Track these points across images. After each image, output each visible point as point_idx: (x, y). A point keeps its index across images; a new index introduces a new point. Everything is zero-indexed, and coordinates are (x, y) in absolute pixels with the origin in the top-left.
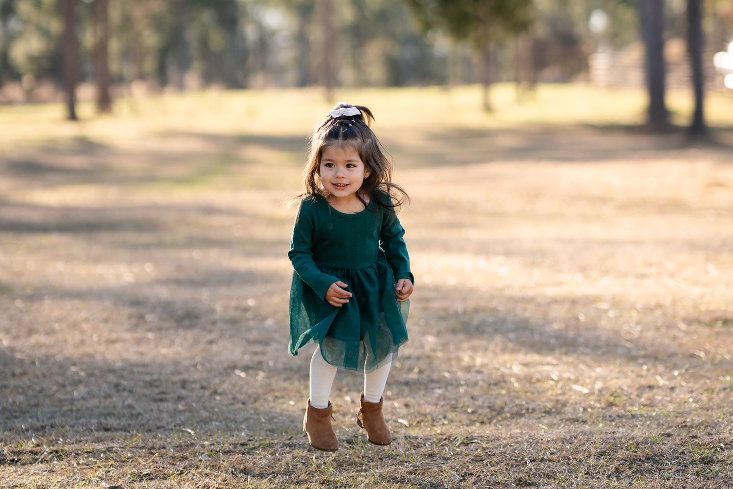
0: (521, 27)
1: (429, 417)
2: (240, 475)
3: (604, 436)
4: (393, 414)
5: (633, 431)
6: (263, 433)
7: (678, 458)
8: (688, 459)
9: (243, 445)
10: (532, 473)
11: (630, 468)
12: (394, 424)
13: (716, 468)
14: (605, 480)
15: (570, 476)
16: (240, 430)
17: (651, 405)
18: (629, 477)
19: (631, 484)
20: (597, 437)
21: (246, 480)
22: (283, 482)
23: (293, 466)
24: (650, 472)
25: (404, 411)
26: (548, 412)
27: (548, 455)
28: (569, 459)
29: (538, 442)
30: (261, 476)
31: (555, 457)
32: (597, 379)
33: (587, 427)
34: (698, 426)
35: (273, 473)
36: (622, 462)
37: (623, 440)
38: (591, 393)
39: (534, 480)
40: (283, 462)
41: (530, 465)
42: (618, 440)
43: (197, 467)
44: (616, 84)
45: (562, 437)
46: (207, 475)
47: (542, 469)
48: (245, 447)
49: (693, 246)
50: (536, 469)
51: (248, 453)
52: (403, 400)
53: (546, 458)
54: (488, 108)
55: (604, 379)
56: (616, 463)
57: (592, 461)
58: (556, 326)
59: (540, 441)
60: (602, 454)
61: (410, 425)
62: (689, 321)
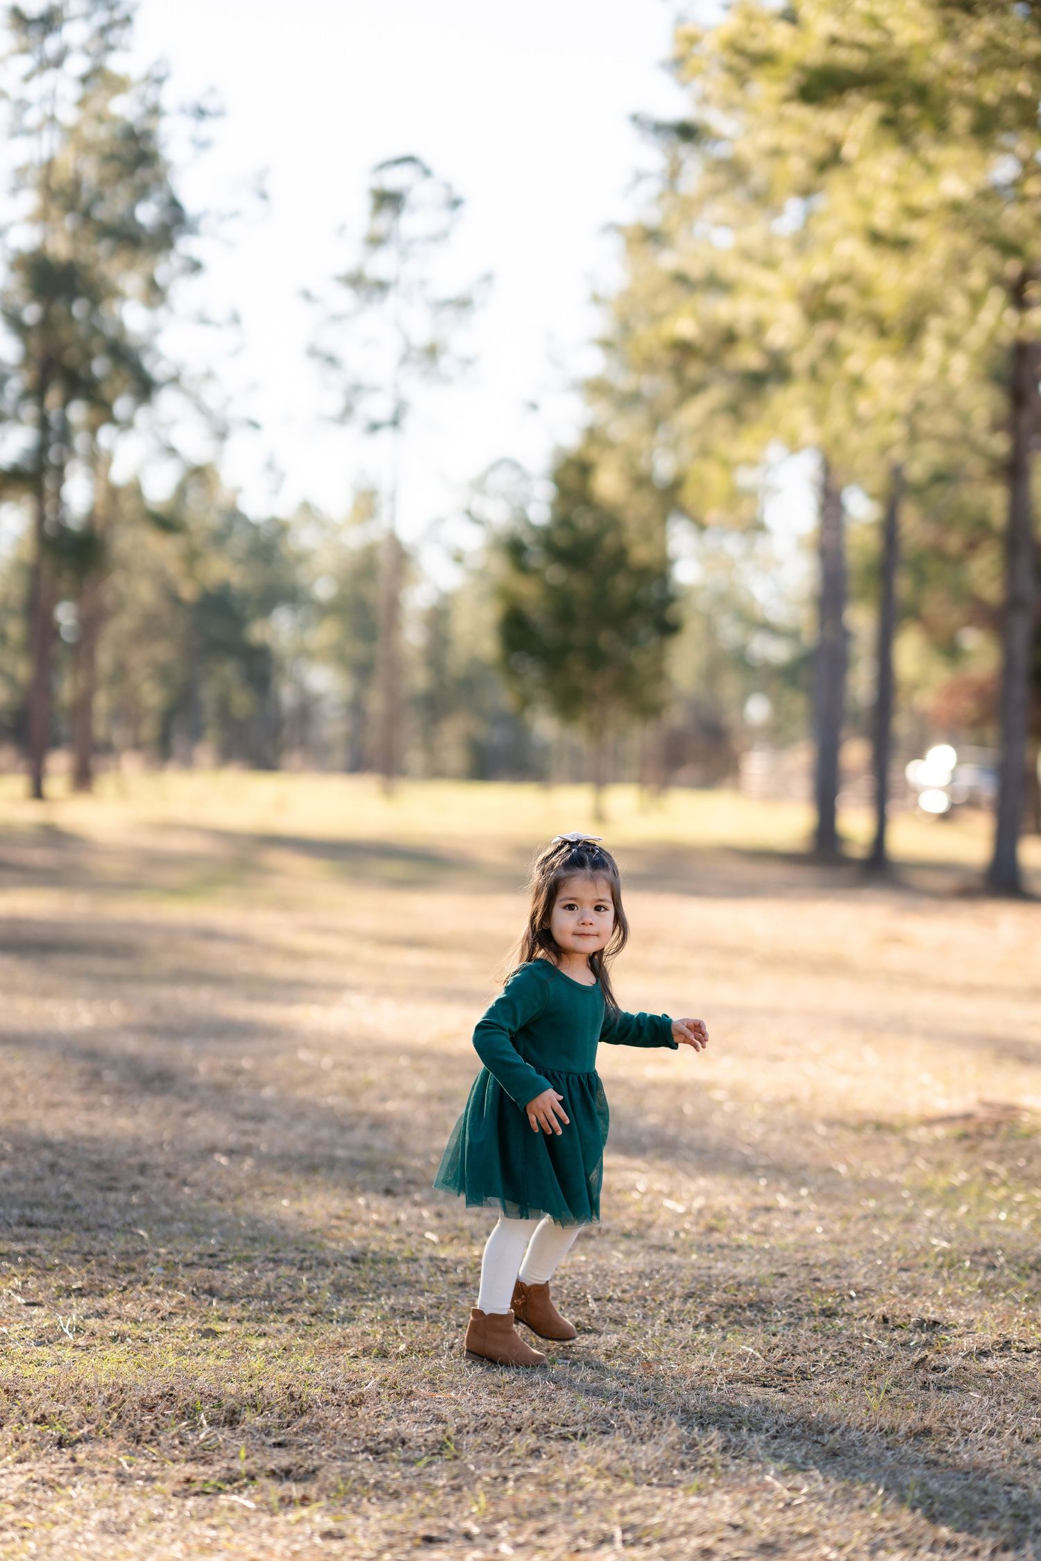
0: (649, 710)
1: (467, 1233)
2: (203, 1297)
3: (696, 1272)
4: (419, 1225)
5: (735, 1267)
6: (240, 1241)
7: (790, 1306)
8: (804, 1308)
9: (211, 1256)
10: (594, 1315)
11: (726, 1317)
12: (420, 1239)
13: (839, 1322)
14: (691, 1331)
15: (644, 1324)
16: (210, 1236)
17: (765, 1232)
18: (723, 1328)
19: (724, 1338)
20: (686, 1273)
21: (211, 1303)
22: (260, 1309)
23: (276, 1288)
24: (751, 1323)
25: (434, 1222)
26: (627, 1235)
27: (618, 1294)
28: (646, 1300)
29: (607, 1275)
30: (231, 1299)
31: (627, 1296)
32: (698, 1193)
33: (675, 1259)
34: (823, 1266)
35: (248, 1296)
36: (716, 1308)
37: (721, 1279)
38: (688, 1213)
39: (596, 1325)
40: (263, 1283)
41: (592, 1305)
42: (713, 1278)
43: (146, 1283)
44: (775, 795)
45: (640, 1269)
46: (158, 1294)
47: (609, 1312)
48: (214, 1259)
49: (850, 1022)
50: (600, 1311)
51: (218, 1267)
52: (434, 1208)
53: (615, 1297)
54: (599, 817)
55: (707, 1194)
56: (708, 1309)
57: (676, 1305)
58: (652, 1120)
59: (610, 1274)
60: (690, 1295)
61: (441, 1242)
62: (830, 1123)
